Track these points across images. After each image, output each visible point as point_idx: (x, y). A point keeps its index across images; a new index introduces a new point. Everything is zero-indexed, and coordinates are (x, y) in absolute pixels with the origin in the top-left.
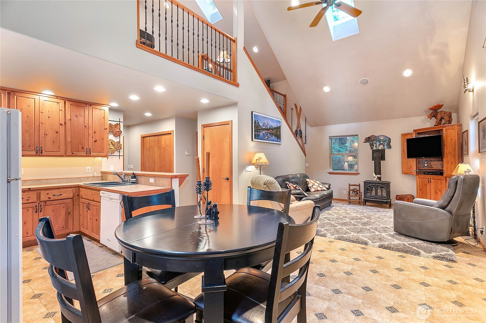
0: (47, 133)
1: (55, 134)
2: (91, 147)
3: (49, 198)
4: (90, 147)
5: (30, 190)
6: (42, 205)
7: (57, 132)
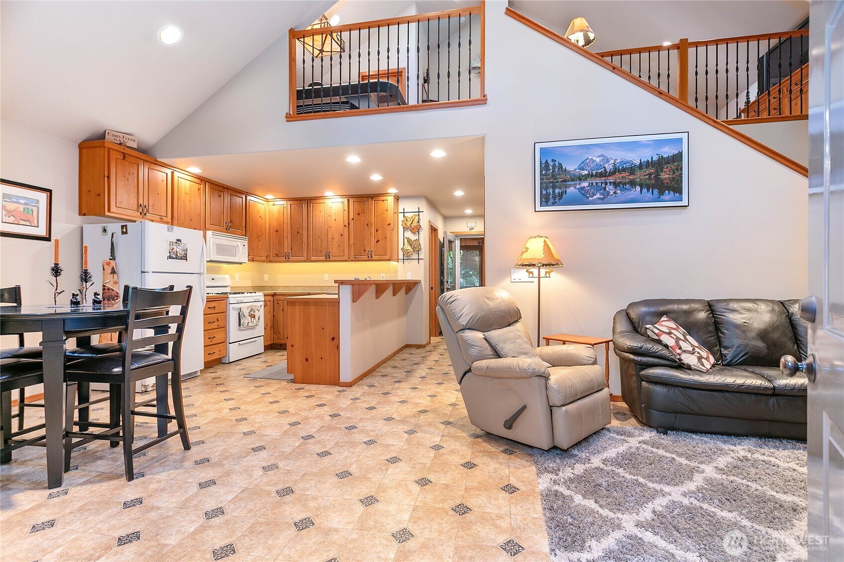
0: (334, 237)
1: (340, 237)
2: (373, 248)
7: (342, 235)
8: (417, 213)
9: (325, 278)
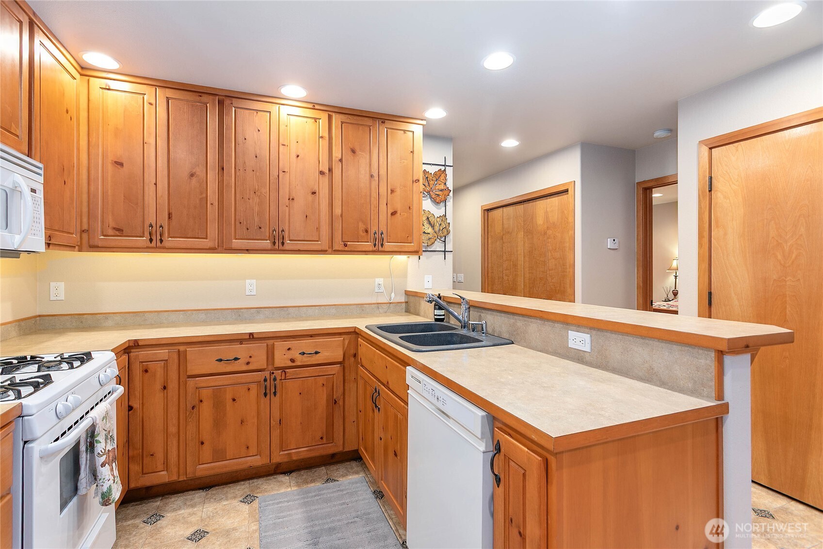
0: (293, 195)
1: (310, 197)
2: (385, 227)
3: (292, 361)
4: (383, 228)
5: (253, 338)
6: (278, 378)
7: (314, 193)
8: (443, 168)
9: (248, 287)
